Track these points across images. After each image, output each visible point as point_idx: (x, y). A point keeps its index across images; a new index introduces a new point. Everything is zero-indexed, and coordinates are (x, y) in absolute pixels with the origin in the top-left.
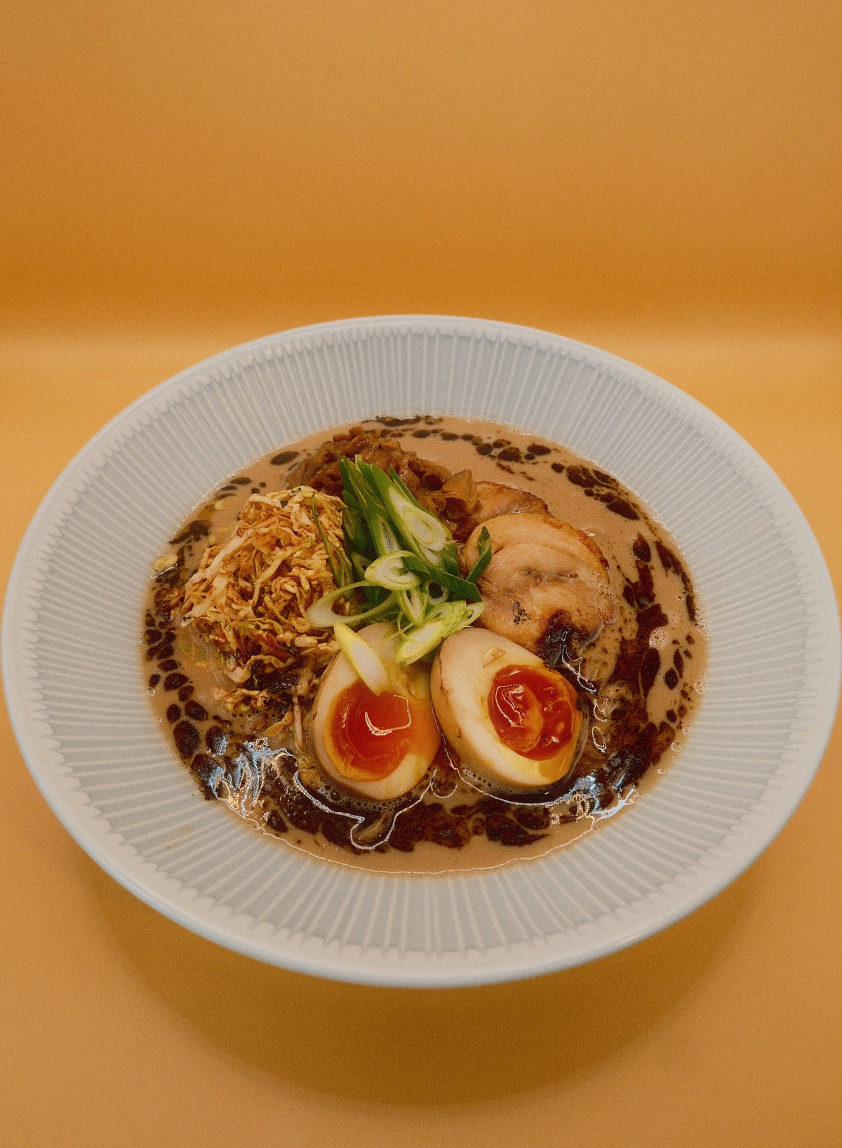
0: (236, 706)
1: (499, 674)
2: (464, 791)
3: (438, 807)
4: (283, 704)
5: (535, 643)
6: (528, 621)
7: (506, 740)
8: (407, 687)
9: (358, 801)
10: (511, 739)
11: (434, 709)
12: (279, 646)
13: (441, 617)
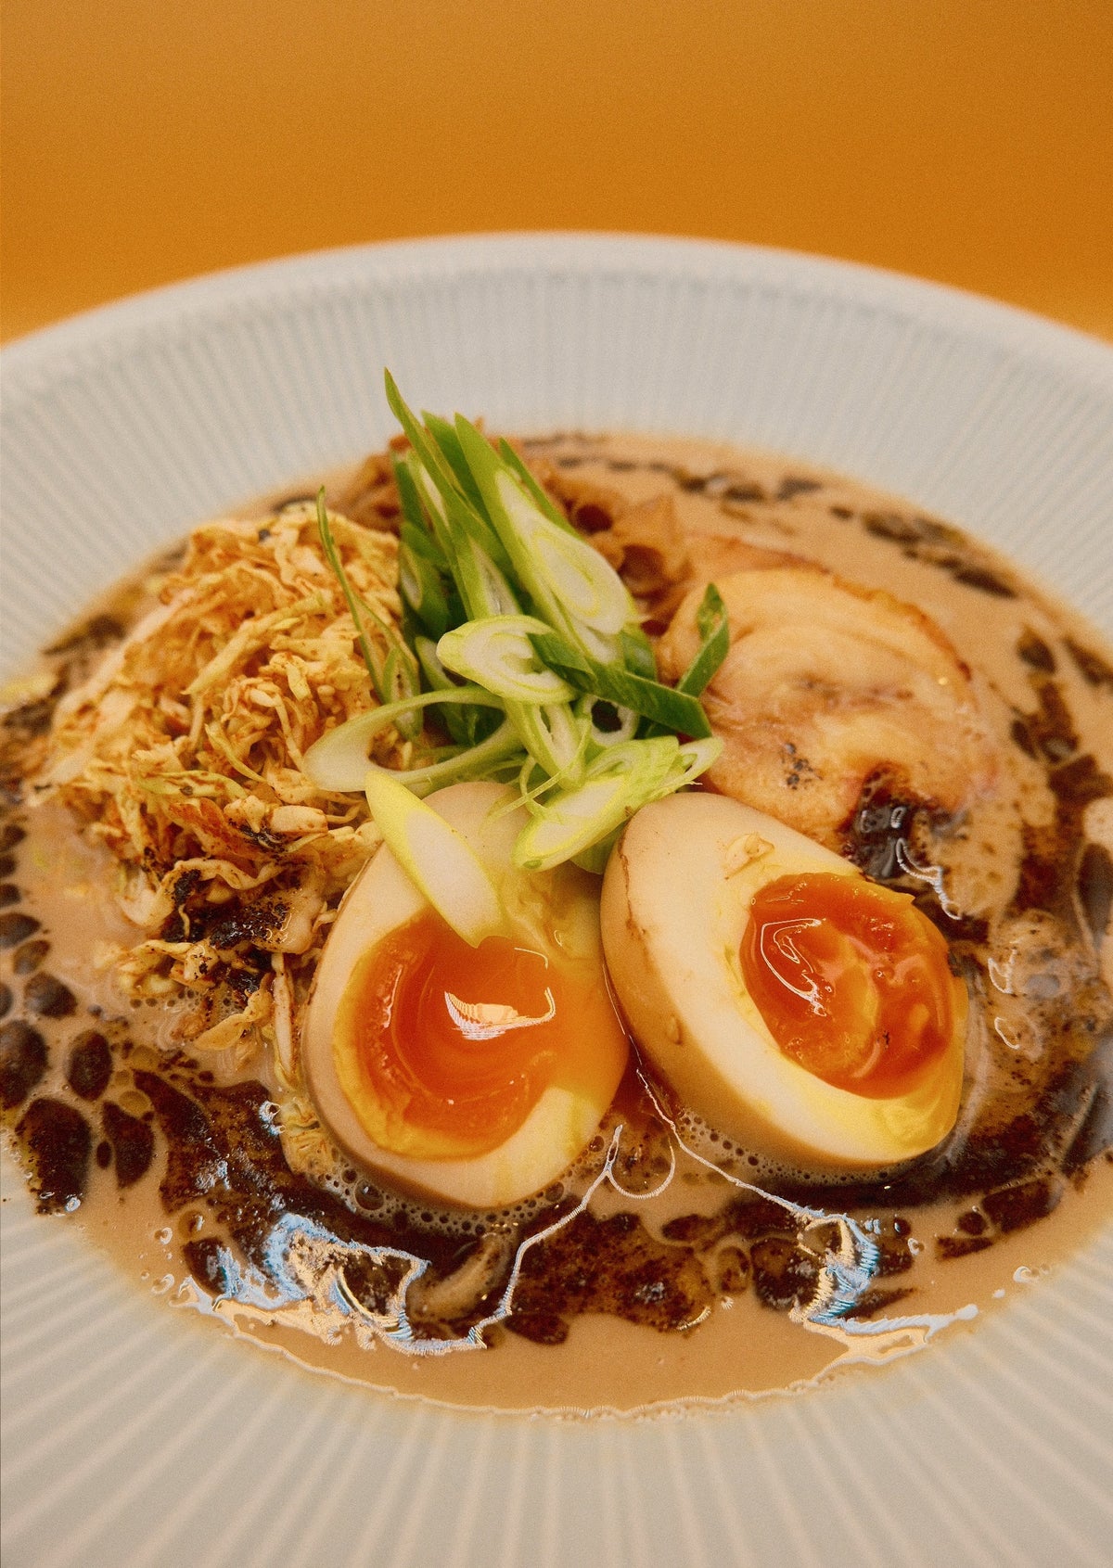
0: (140, 980)
1: (762, 895)
2: (689, 1177)
3: (627, 1223)
4: (248, 975)
5: (836, 831)
6: (818, 783)
7: (795, 1048)
8: (546, 931)
9: (424, 1210)
10: (805, 1046)
11: (609, 977)
12: (232, 831)
13: (619, 770)
